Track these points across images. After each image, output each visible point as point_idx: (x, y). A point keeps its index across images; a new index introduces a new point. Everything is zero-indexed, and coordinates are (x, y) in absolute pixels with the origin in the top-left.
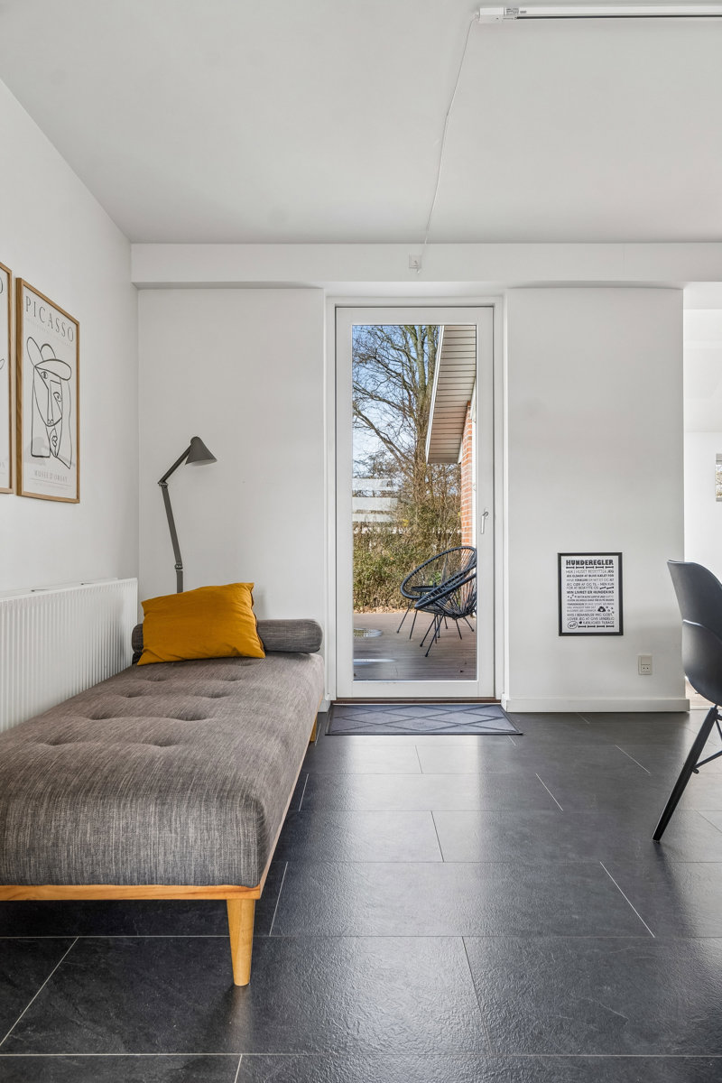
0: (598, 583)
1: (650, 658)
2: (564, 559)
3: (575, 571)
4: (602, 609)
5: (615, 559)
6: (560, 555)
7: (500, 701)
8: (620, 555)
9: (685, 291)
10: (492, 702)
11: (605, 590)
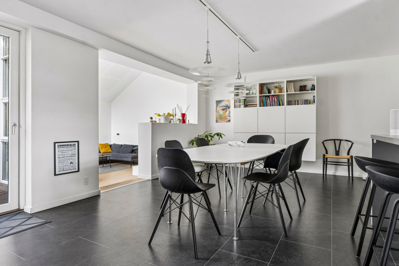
0: (70, 153)
1: (88, 178)
2: (57, 144)
3: (61, 149)
4: (71, 163)
5: (76, 143)
6: (55, 143)
7: (23, 209)
8: (78, 142)
9: (99, 51)
10: (19, 211)
11: (73, 155)
